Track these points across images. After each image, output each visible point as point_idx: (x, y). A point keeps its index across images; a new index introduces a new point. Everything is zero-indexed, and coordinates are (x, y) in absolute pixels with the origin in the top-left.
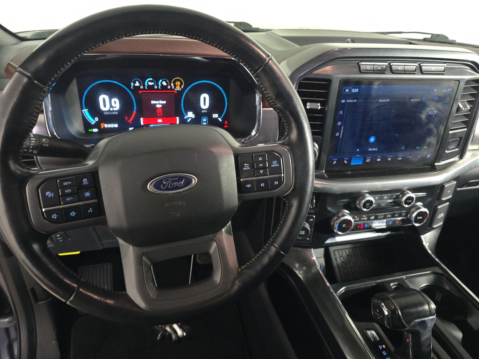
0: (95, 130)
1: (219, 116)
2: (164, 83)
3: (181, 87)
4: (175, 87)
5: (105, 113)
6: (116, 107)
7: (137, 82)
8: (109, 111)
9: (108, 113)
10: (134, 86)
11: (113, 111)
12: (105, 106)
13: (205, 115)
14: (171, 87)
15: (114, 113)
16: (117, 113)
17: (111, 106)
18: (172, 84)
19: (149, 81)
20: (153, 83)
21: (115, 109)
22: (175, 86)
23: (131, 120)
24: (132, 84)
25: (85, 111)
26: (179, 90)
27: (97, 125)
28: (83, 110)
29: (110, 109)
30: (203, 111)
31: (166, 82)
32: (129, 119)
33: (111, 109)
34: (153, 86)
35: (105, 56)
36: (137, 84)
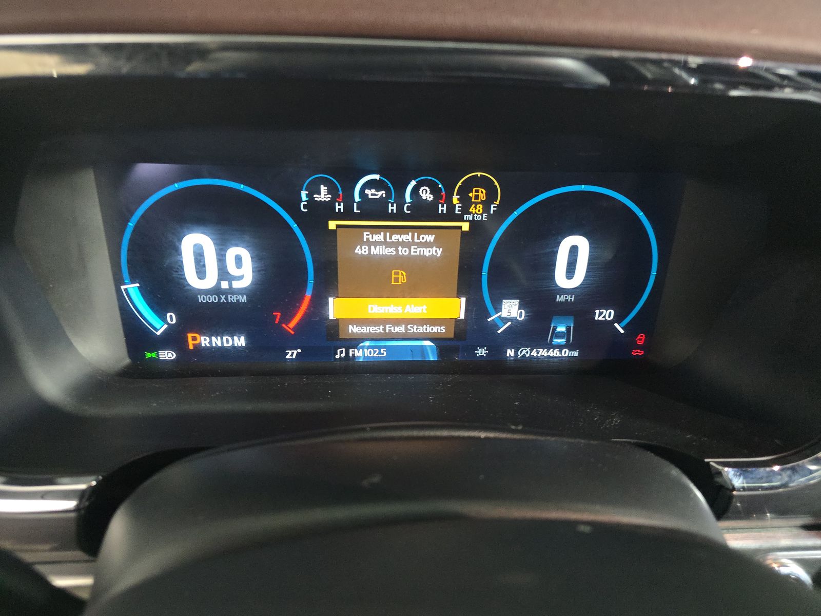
0: (167, 355)
1: (619, 318)
2: (426, 195)
3: (486, 209)
4: (465, 210)
5: (201, 299)
6: (240, 278)
7: (323, 189)
8: (217, 291)
9: (213, 299)
10: (311, 202)
11: (231, 291)
12: (201, 272)
13: (564, 310)
14: (451, 207)
15: (233, 299)
16: (244, 299)
17: (223, 273)
18: (455, 199)
19: (370, 184)
20: (381, 193)
21: (236, 285)
22: (466, 203)
23: (292, 324)
24: (304, 195)
25: (133, 289)
26: (477, 218)
27: (174, 338)
28: (123, 287)
29: (218, 283)
30: (560, 299)
31: (435, 190)
32: (287, 318)
33: (225, 285)
34: (383, 202)
35: (200, 52)
36: (323, 195)
